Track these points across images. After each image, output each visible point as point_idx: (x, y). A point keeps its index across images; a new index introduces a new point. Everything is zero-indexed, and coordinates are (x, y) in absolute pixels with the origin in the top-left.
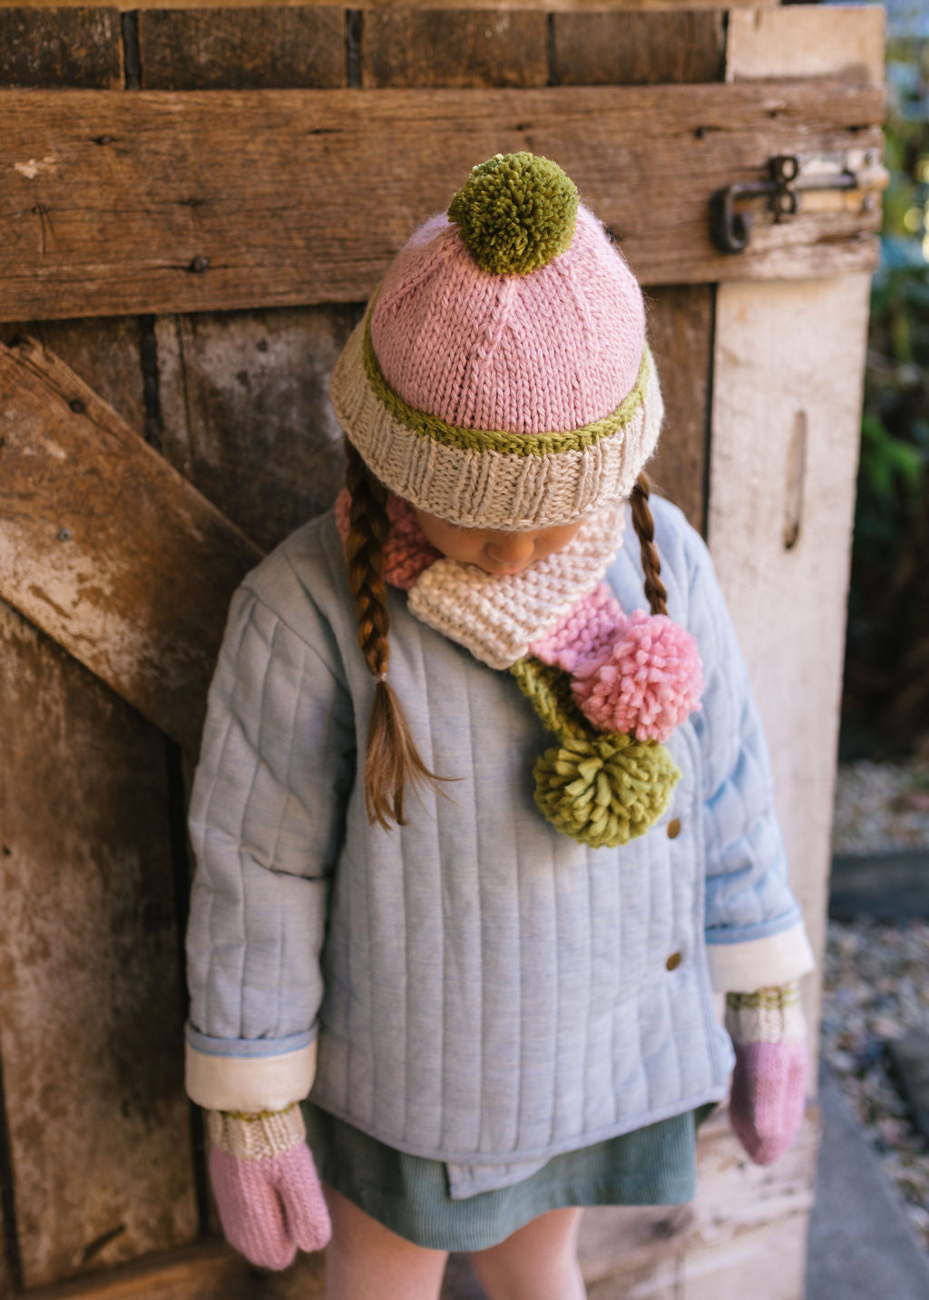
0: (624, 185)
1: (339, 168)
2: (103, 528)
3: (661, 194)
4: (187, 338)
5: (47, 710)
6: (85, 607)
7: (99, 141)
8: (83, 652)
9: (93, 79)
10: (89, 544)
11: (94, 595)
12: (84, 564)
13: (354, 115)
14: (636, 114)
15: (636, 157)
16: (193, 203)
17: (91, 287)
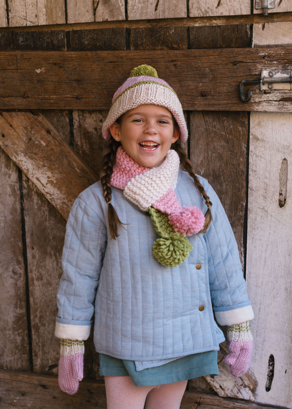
0: (207, 79)
1: (117, 72)
2: (54, 165)
3: (221, 82)
4: (81, 117)
5: (44, 212)
6: (49, 185)
7: (55, 64)
8: (48, 197)
9: (58, 48)
10: (50, 169)
11: (51, 182)
12: (49, 174)
13: (122, 57)
14: (211, 57)
15: (212, 70)
16: (78, 81)
17: (52, 101)
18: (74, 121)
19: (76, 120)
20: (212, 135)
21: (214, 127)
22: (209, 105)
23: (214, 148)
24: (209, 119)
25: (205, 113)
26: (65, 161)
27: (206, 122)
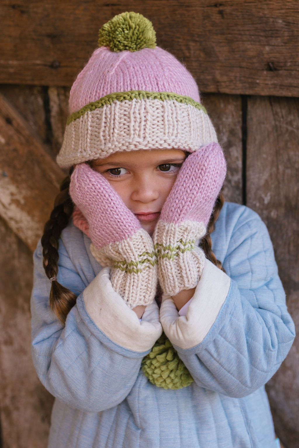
0: (279, 40)
2: (20, 175)
4: (62, 97)
6: (13, 207)
7: (14, 7)
8: (13, 225)
10: (14, 180)
11: (16, 202)
12: (13, 188)
15: (288, 24)
16: (52, 37)
17: (11, 70)
18: (52, 104)
19: (55, 103)
20: (287, 137)
21: (290, 123)
22: (282, 86)
23: (289, 160)
24: (282, 111)
25: (273, 100)
26: (37, 170)
27: (275, 114)
